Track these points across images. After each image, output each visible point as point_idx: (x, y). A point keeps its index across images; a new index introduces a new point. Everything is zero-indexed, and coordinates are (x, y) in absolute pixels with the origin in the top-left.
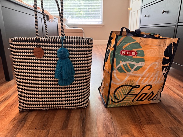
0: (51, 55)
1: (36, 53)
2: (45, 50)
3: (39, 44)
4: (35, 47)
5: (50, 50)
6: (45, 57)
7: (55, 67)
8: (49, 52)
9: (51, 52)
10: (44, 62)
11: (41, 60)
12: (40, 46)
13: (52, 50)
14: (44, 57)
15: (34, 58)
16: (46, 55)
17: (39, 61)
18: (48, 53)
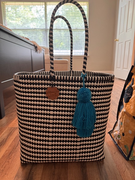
0: (67, 96)
1: (49, 94)
2: (60, 90)
3: (54, 82)
4: (49, 86)
5: (66, 90)
6: (60, 98)
7: (73, 111)
8: (64, 92)
9: (67, 92)
10: (58, 104)
11: (54, 102)
12: (55, 85)
13: (69, 90)
14: (58, 98)
15: (46, 99)
16: (61, 96)
17: (52, 104)
18: (63, 94)
